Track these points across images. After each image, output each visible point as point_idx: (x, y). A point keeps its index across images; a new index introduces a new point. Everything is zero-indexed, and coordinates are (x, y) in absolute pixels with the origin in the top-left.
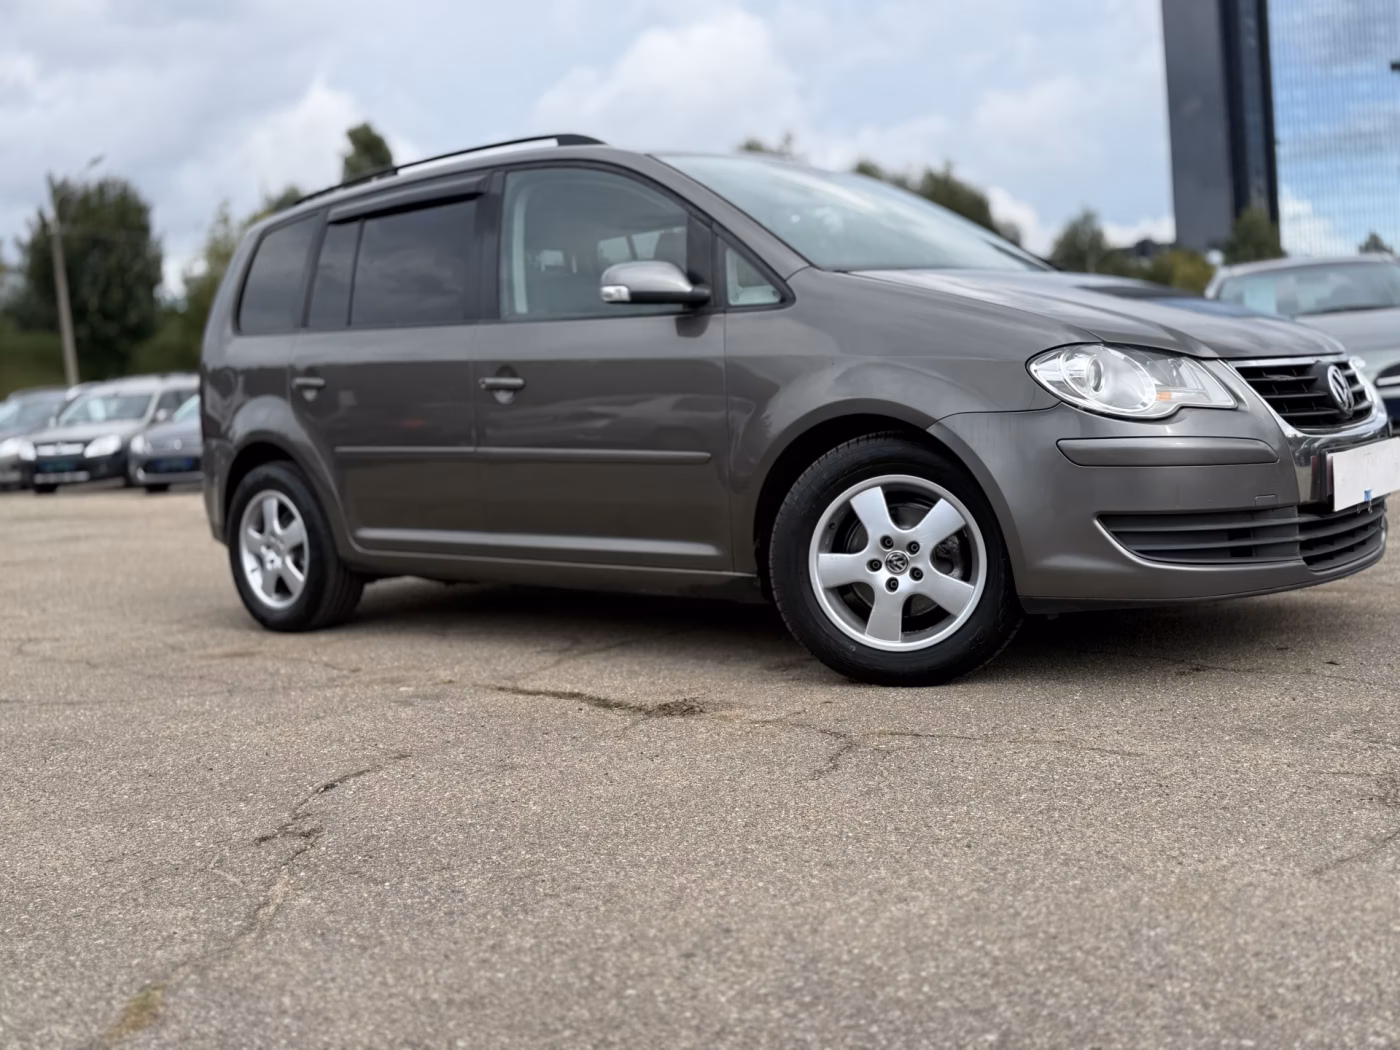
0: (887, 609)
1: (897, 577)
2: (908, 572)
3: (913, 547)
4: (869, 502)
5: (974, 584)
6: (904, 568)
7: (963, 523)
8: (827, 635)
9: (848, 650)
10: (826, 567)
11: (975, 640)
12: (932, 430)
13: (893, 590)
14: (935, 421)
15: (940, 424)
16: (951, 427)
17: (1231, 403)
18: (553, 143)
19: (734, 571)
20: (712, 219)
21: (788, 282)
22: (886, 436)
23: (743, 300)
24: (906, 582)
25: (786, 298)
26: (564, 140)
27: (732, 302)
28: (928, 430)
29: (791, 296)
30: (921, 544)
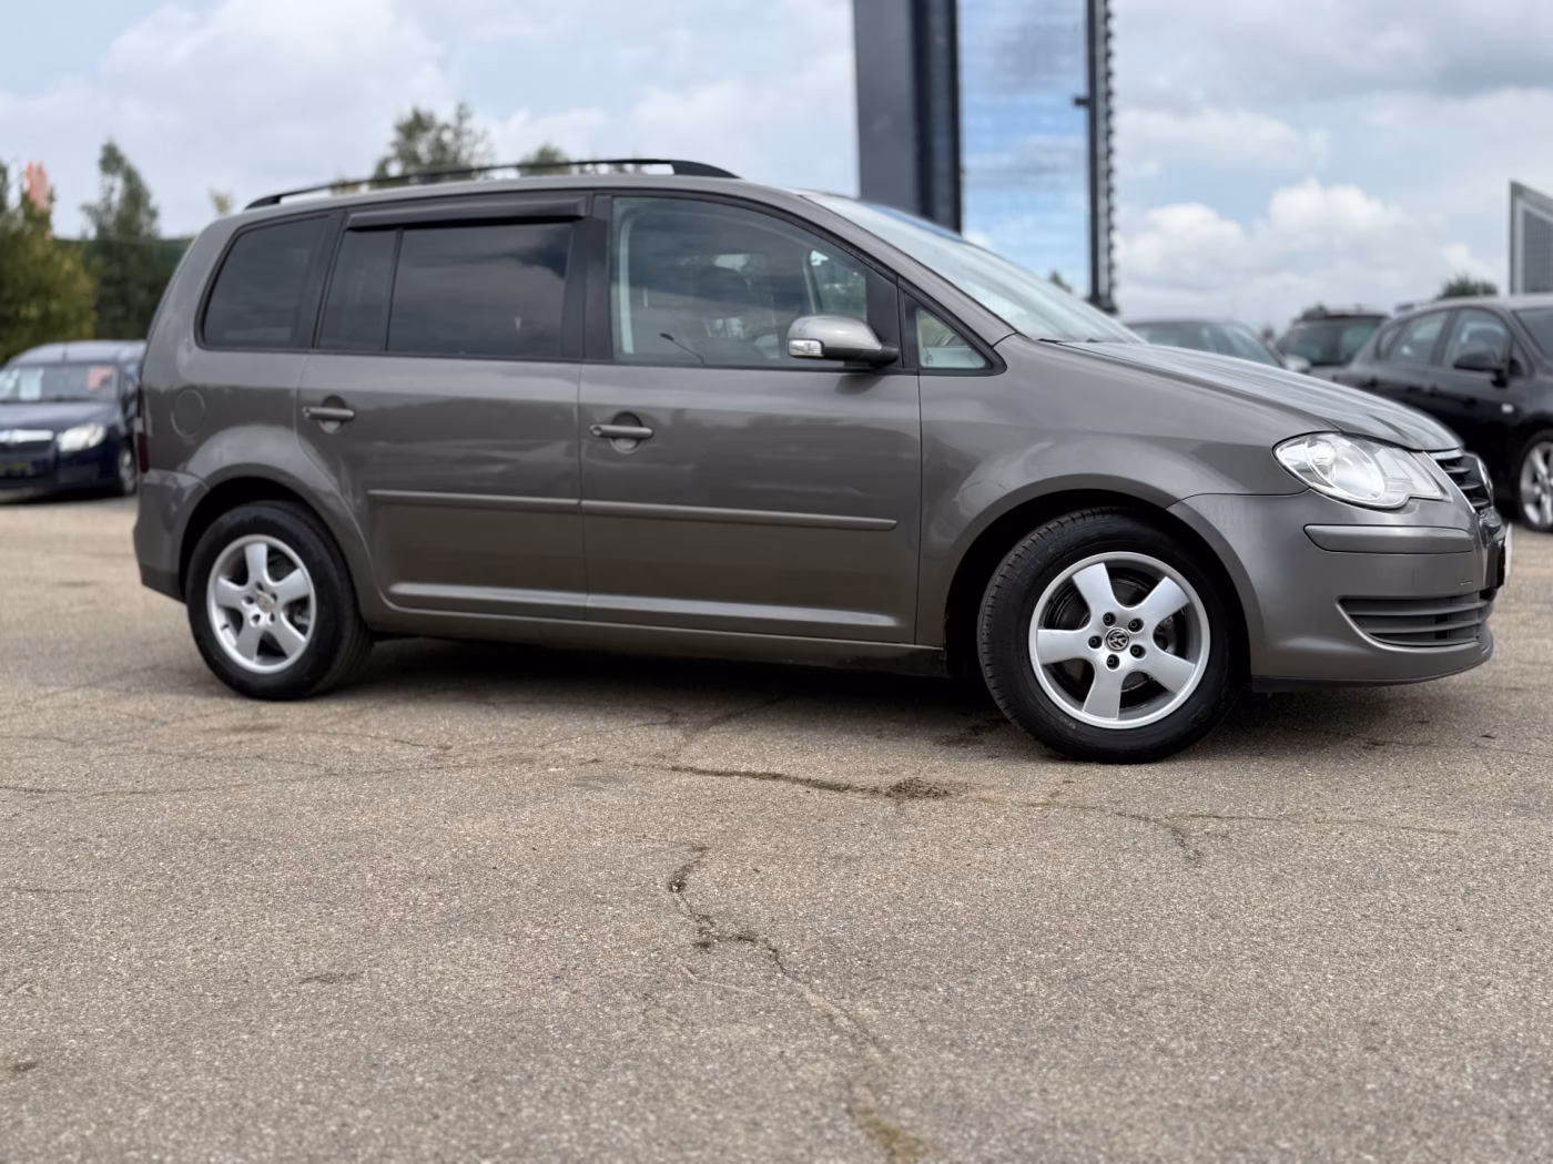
0: (1107, 686)
1: (1118, 655)
2: (1128, 649)
3: (1136, 625)
4: (1092, 578)
5: (1196, 662)
6: (1124, 645)
7: (1187, 601)
8: (1047, 712)
9: (1068, 727)
10: (1046, 643)
11: (1197, 718)
12: (1173, 510)
13: (1112, 668)
14: (1175, 501)
15: (1184, 505)
16: (1194, 507)
17: (1438, 494)
18: (668, 170)
19: (915, 644)
20: (898, 274)
21: (995, 348)
22: (1113, 513)
23: (937, 363)
24: (1127, 660)
25: (994, 364)
26: (682, 167)
27: (924, 364)
28: (1168, 509)
29: (999, 362)
30: (1145, 622)
